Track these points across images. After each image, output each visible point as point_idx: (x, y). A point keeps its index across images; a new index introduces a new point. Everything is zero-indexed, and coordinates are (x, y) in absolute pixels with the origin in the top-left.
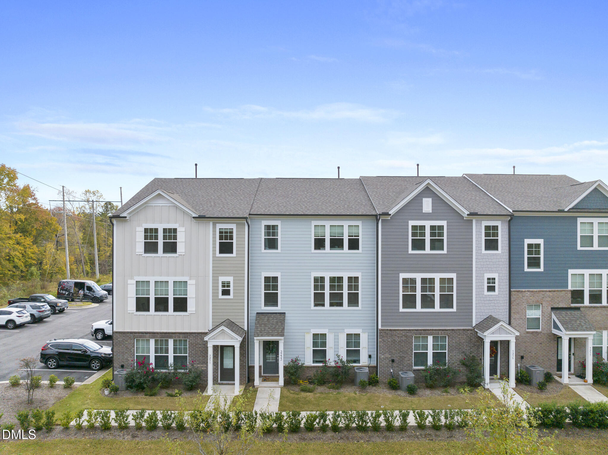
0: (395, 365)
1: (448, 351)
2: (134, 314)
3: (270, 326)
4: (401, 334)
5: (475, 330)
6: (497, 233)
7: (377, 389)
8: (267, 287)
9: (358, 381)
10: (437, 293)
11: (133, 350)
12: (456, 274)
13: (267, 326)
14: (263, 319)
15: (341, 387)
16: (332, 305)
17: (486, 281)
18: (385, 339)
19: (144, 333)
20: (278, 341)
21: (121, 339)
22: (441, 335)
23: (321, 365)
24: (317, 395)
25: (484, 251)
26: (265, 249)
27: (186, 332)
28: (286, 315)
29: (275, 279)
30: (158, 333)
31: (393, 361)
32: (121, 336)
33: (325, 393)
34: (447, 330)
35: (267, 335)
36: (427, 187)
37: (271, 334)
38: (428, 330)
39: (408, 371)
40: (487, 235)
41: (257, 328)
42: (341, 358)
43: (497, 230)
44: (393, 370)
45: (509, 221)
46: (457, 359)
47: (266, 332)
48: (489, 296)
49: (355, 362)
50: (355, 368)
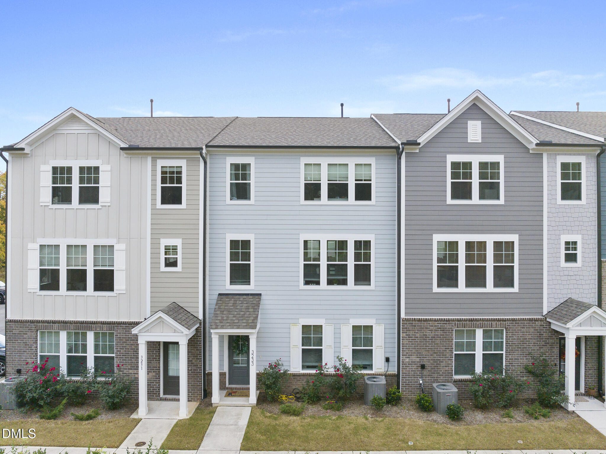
0: (425, 372)
1: (506, 352)
2: (37, 294)
3: (236, 313)
4: (435, 326)
5: (548, 320)
6: (580, 174)
7: (399, 411)
8: (234, 256)
9: (370, 397)
10: (490, 265)
11: (35, 347)
12: (518, 235)
13: (232, 313)
14: (227, 302)
15: (344, 407)
16: (330, 282)
17: (563, 246)
18: (411, 333)
19: (50, 323)
20: (248, 336)
21: (17, 332)
22: (496, 327)
23: (313, 371)
24: (306, 421)
25: (559, 201)
26: (231, 199)
27: (112, 322)
28: (263, 297)
29: (246, 244)
30: (71, 323)
31: (423, 367)
32: (18, 327)
33: (320, 418)
34: (505, 321)
35: (230, 327)
36: (474, 104)
37: (237, 324)
38: (476, 320)
39: (445, 382)
40: (564, 176)
41: (216, 315)
42: (343, 362)
43: (580, 169)
44: (423, 380)
45: (599, 155)
46: (520, 363)
47: (229, 321)
48: (568, 269)
49: (365, 367)
50: (366, 377)
